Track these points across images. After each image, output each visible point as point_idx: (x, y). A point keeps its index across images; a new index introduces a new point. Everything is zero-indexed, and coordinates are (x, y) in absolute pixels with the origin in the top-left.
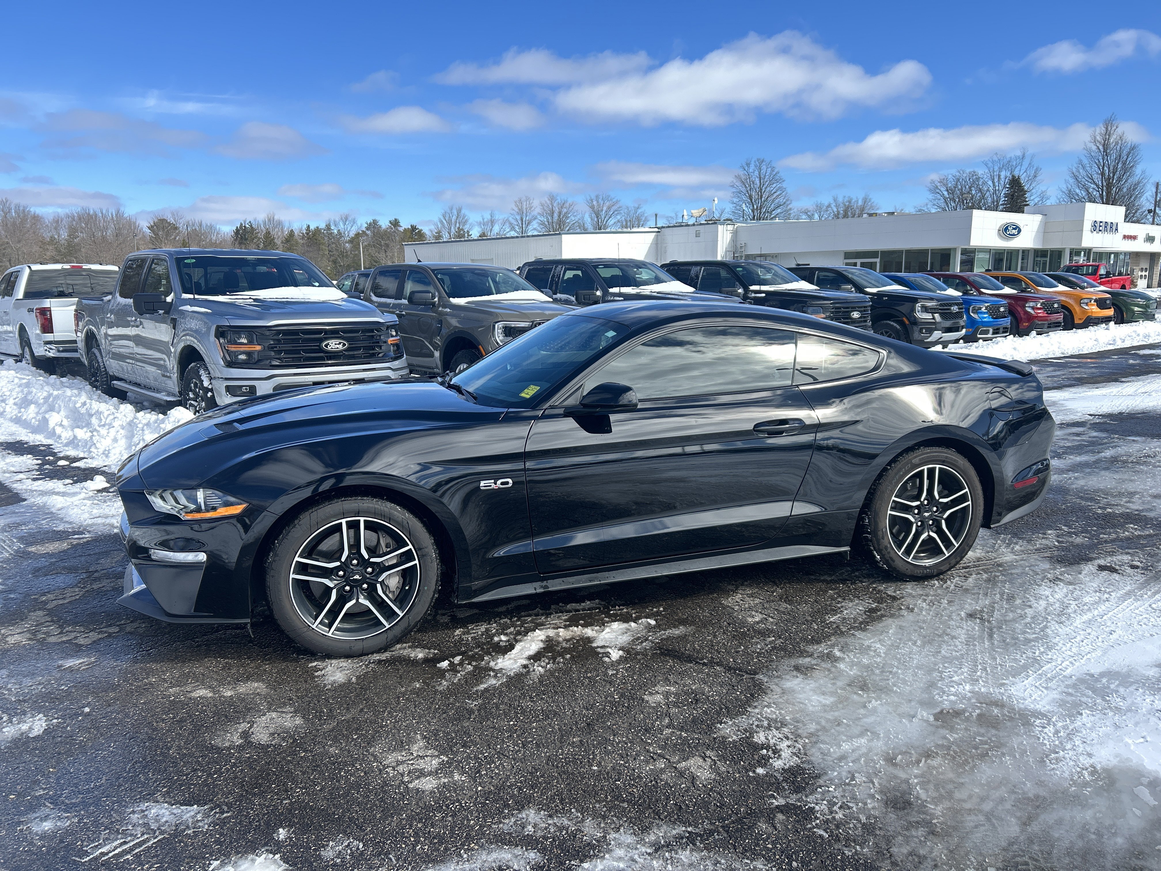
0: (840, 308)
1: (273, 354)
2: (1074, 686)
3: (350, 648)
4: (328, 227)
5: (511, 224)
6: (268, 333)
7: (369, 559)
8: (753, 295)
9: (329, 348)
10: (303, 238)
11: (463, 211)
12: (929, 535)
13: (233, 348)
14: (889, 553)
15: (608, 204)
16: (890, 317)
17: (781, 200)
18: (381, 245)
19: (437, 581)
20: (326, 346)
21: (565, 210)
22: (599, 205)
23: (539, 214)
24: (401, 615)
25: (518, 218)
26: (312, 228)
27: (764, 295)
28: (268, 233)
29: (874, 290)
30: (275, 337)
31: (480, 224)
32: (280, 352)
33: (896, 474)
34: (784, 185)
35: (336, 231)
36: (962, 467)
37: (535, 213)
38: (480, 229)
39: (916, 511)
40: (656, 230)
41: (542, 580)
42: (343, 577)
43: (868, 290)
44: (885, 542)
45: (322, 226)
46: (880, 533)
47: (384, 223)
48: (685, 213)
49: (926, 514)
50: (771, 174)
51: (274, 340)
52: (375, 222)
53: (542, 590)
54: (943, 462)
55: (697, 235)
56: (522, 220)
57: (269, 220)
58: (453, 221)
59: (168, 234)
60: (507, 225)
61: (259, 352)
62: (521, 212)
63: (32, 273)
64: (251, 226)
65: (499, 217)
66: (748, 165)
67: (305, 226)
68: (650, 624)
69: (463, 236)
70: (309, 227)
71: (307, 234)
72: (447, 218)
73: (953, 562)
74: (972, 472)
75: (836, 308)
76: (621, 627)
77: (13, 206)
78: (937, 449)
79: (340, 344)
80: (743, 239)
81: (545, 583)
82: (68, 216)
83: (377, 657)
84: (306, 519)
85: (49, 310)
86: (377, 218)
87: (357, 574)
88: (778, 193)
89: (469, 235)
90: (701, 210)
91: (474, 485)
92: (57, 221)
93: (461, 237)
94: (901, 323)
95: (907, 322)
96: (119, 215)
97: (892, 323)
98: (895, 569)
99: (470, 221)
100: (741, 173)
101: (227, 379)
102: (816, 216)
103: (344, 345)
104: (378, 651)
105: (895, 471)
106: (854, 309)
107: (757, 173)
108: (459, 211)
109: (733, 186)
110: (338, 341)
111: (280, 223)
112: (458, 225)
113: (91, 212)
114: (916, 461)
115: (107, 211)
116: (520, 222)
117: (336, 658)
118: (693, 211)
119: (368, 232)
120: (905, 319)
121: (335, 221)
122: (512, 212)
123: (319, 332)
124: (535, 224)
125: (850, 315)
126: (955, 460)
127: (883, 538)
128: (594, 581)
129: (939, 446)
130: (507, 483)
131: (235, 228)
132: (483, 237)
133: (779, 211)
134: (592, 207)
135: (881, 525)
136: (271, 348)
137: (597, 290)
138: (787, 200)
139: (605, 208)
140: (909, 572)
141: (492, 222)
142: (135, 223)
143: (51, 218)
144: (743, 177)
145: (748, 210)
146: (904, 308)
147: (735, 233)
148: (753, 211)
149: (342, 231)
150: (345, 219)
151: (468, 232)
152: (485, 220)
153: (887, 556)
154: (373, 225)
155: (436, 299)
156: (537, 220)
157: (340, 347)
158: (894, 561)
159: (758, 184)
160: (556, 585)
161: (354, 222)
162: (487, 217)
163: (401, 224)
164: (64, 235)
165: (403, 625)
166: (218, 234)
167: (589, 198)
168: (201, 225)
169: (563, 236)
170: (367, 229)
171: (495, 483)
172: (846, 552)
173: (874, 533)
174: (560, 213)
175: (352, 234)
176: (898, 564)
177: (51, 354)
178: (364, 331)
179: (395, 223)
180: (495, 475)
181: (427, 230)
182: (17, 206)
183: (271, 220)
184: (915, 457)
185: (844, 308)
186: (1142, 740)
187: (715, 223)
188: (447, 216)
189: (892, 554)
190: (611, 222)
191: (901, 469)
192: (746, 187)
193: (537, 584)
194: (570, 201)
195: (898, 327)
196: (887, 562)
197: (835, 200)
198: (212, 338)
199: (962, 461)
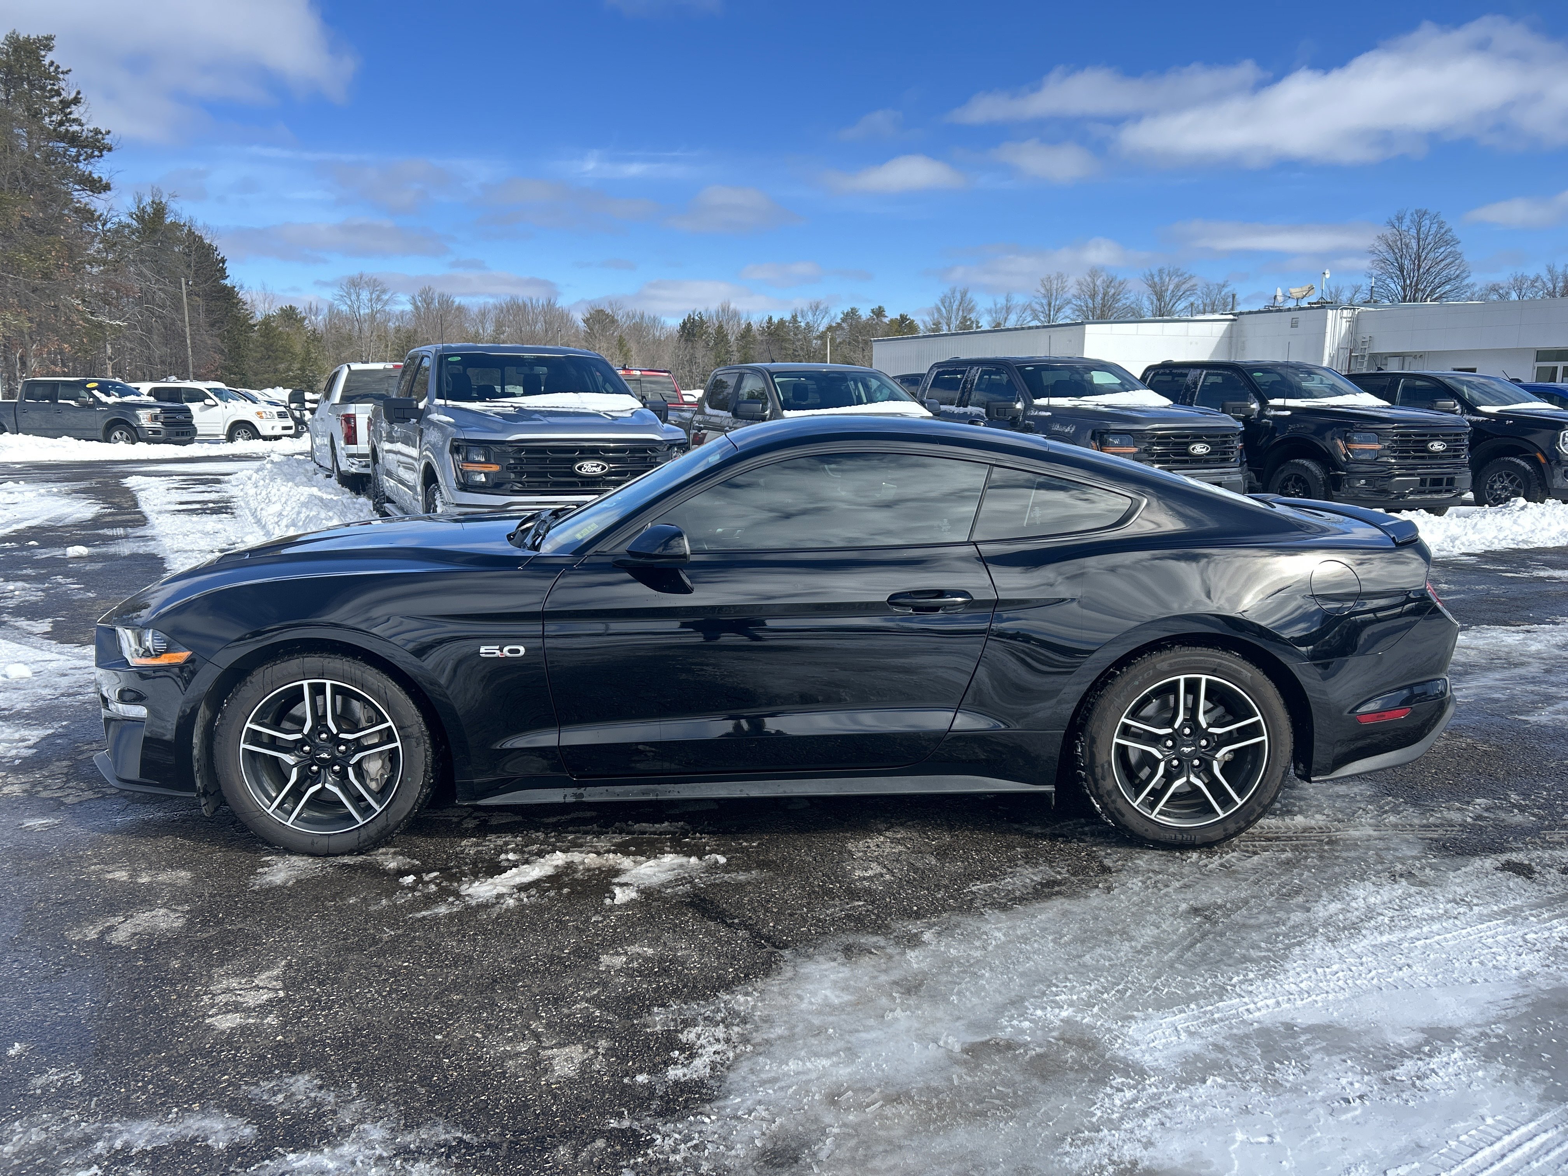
0: (1409, 435)
1: (512, 476)
2: (1242, 1041)
3: (313, 843)
4: (794, 318)
5: (1034, 311)
6: (510, 449)
7: (338, 734)
8: (1273, 413)
9: (583, 471)
10: (762, 334)
11: (969, 295)
12: (1188, 781)
13: (470, 467)
14: (1114, 802)
15: (1176, 280)
16: (1517, 452)
17: (1453, 271)
18: (858, 342)
19: (426, 771)
20: (580, 468)
21: (1112, 291)
22: (1163, 283)
23: (1074, 296)
24: (379, 810)
25: (1045, 302)
26: (775, 320)
27: (1288, 413)
28: (721, 327)
29: (1493, 409)
30: (516, 456)
31: (990, 312)
32: (521, 474)
33: (1127, 684)
34: (1459, 248)
35: (803, 324)
36: (1249, 681)
37: (1069, 295)
38: (989, 319)
39: (1170, 743)
40: (1231, 317)
41: (579, 785)
42: (308, 753)
43: (1483, 408)
44: (1108, 785)
45: (787, 317)
46: (1098, 771)
47: (865, 313)
48: (1279, 293)
49: (1186, 750)
50: (1437, 233)
51: (514, 459)
52: (854, 311)
53: (573, 800)
54: (1213, 672)
55: (1294, 324)
56: (1050, 305)
57: (723, 310)
58: (955, 307)
59: (604, 329)
60: (1028, 312)
61: (497, 473)
62: (1049, 295)
63: (351, 373)
64: (701, 318)
65: (1019, 300)
66: (1400, 219)
67: (767, 318)
68: (717, 862)
69: (971, 327)
70: (771, 318)
71: (769, 328)
72: (947, 305)
73: (1232, 827)
74: (1270, 690)
75: (1402, 435)
76: (676, 861)
77: (436, 296)
78: (1205, 650)
79: (598, 466)
80: (1367, 330)
81: (582, 790)
82: (496, 308)
83: (346, 860)
84: (259, 676)
85: (354, 417)
86: (857, 306)
87: (323, 751)
88: (1448, 261)
89: (978, 327)
90: (1306, 288)
91: (474, 649)
92: (483, 314)
93: (967, 328)
94: (1533, 461)
95: (1543, 460)
96: (550, 306)
97: (1518, 461)
98: (1126, 828)
99: (978, 308)
100: (1388, 232)
101: (458, 505)
102: (1514, 296)
103: (603, 468)
104: (350, 853)
105: (1127, 678)
106: (1435, 437)
107: (1413, 232)
108: (964, 294)
109: (1373, 252)
110: (595, 463)
111: (736, 314)
112: (961, 313)
113: (520, 301)
114: (1164, 666)
115: (538, 301)
116: (1046, 308)
117: (295, 854)
118: (1292, 290)
119: (844, 325)
120: (1539, 455)
121: (802, 311)
122: (1038, 294)
123: (572, 450)
124: (1067, 311)
125: (1426, 446)
126: (1235, 670)
127: (1104, 778)
128: (648, 794)
129: (1208, 646)
130: (518, 651)
131: (681, 321)
132: (997, 329)
133: (1448, 287)
134: (1153, 286)
135: (1101, 758)
136: (509, 468)
137: (1019, 401)
138: (1463, 271)
139: (1171, 287)
140: (1150, 835)
141: (1008, 310)
142: (568, 316)
143: (476, 310)
144: (1391, 239)
145: (1395, 287)
146: (1539, 438)
147: (1355, 322)
148: (1404, 289)
149: (811, 323)
150: (815, 308)
151: (978, 322)
152: (999, 306)
153: (1111, 806)
154: (851, 315)
155: (768, 412)
156: (1070, 306)
157: (598, 470)
158: (1123, 815)
159: (1415, 247)
160: (595, 794)
161: (826, 311)
162: (1001, 301)
163: (886, 314)
164: (490, 328)
165: (381, 822)
166: (662, 328)
167: (1148, 273)
168: (642, 317)
169: (1087, 326)
170: (843, 320)
171: (501, 650)
172: (1050, 793)
173: (1091, 768)
174: (1105, 295)
175: (822, 328)
176: (1131, 820)
177: (353, 470)
178: (633, 451)
179: (879, 312)
180: (501, 639)
181: (922, 320)
182: (442, 296)
183: (725, 310)
184: (1162, 661)
185: (1416, 435)
186: (1265, 1139)
187: (1323, 307)
188: (948, 301)
189: (1120, 803)
190: (1181, 305)
191: (1135, 677)
192: (1395, 253)
193: (570, 791)
194: (1120, 278)
195: (1528, 467)
196: (1111, 816)
197: (1550, 271)
198: (448, 455)
199: (1248, 671)
